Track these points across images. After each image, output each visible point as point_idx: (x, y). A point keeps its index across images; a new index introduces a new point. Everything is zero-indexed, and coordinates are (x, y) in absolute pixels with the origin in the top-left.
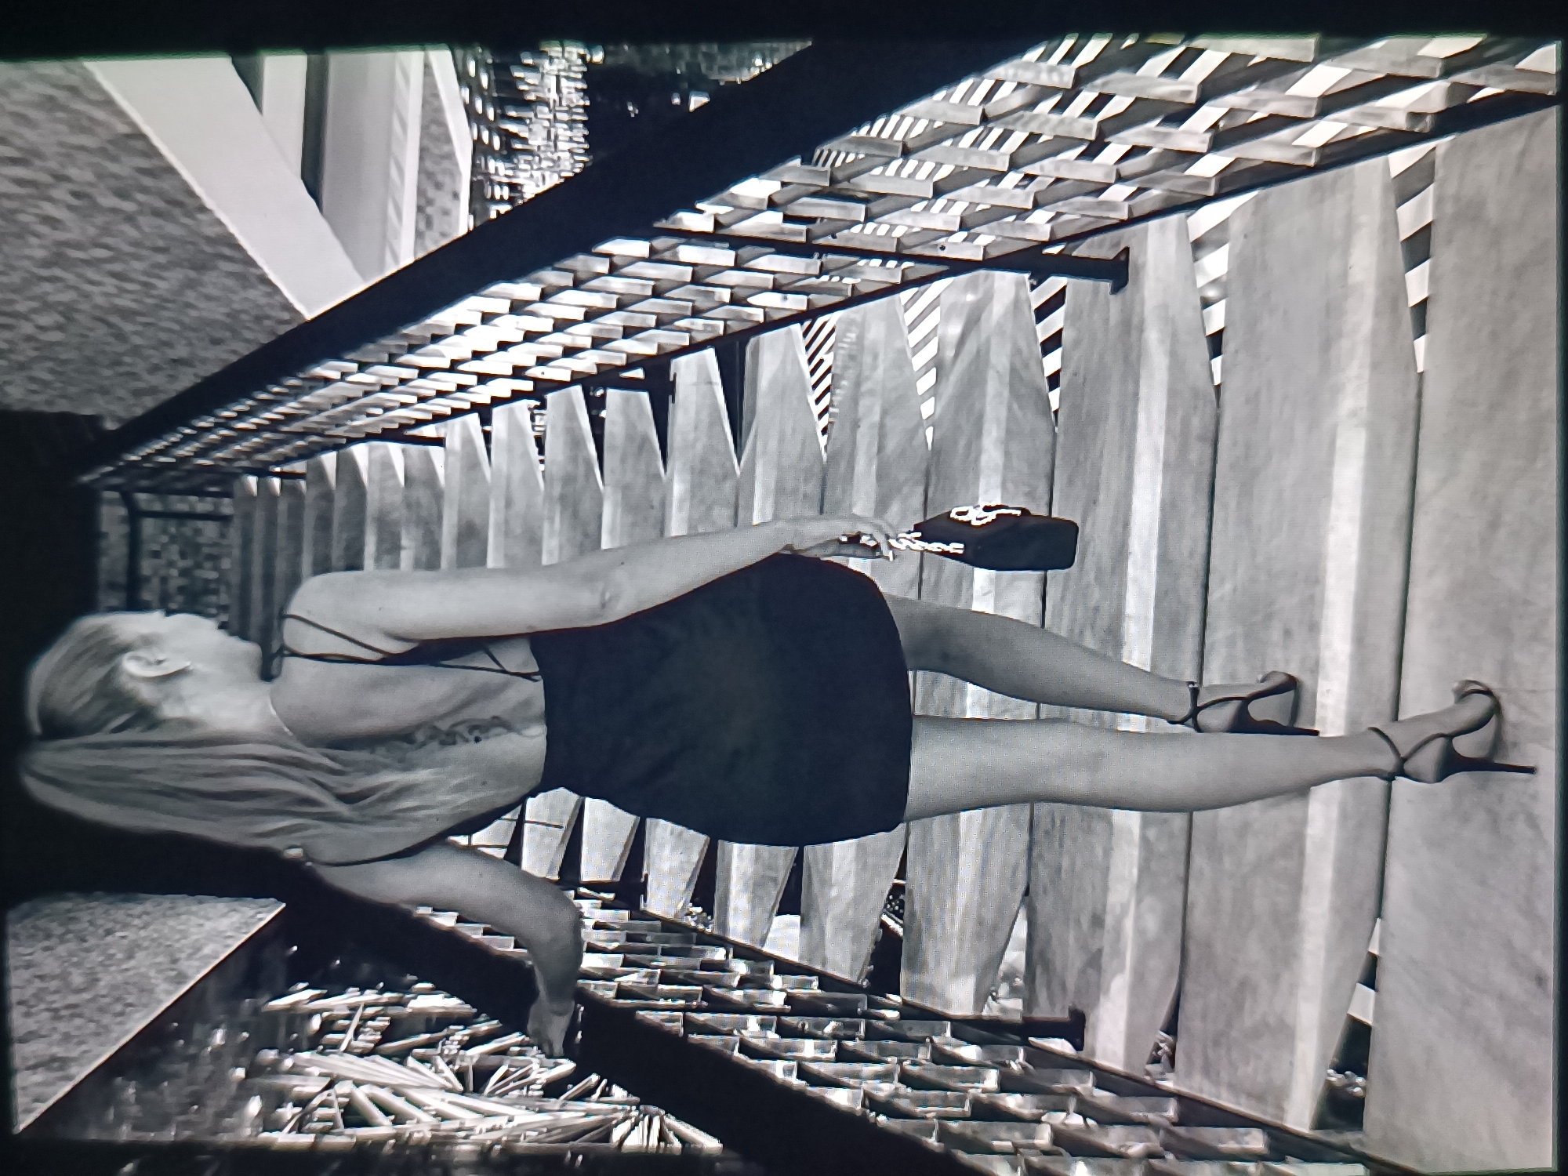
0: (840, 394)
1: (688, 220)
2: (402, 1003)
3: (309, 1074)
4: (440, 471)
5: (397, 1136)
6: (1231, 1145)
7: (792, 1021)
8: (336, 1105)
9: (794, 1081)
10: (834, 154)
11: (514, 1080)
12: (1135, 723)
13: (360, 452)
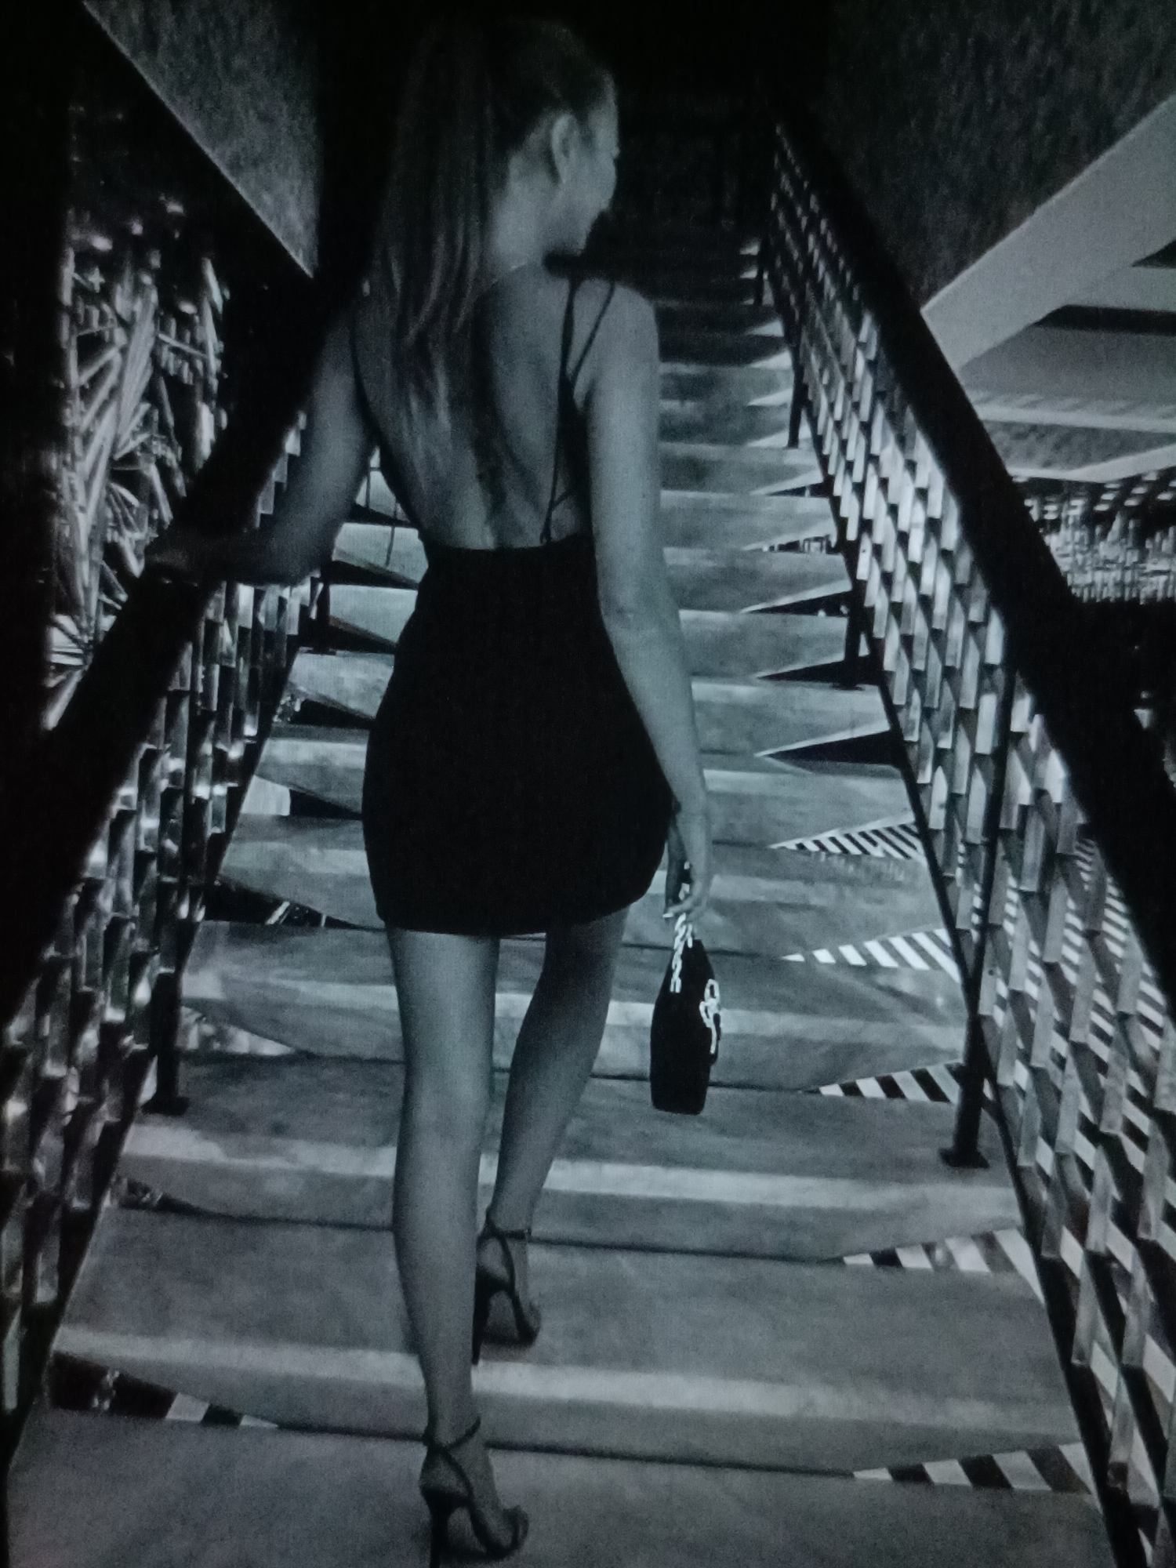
0: (839, 864)
1: (1023, 706)
2: (206, 398)
3: (134, 301)
4: (764, 443)
5: (67, 391)
6: (41, 1268)
7: (179, 806)
8: (101, 328)
9: (116, 807)
10: (1089, 859)
11: (123, 513)
12: (488, 1171)
13: (783, 360)
